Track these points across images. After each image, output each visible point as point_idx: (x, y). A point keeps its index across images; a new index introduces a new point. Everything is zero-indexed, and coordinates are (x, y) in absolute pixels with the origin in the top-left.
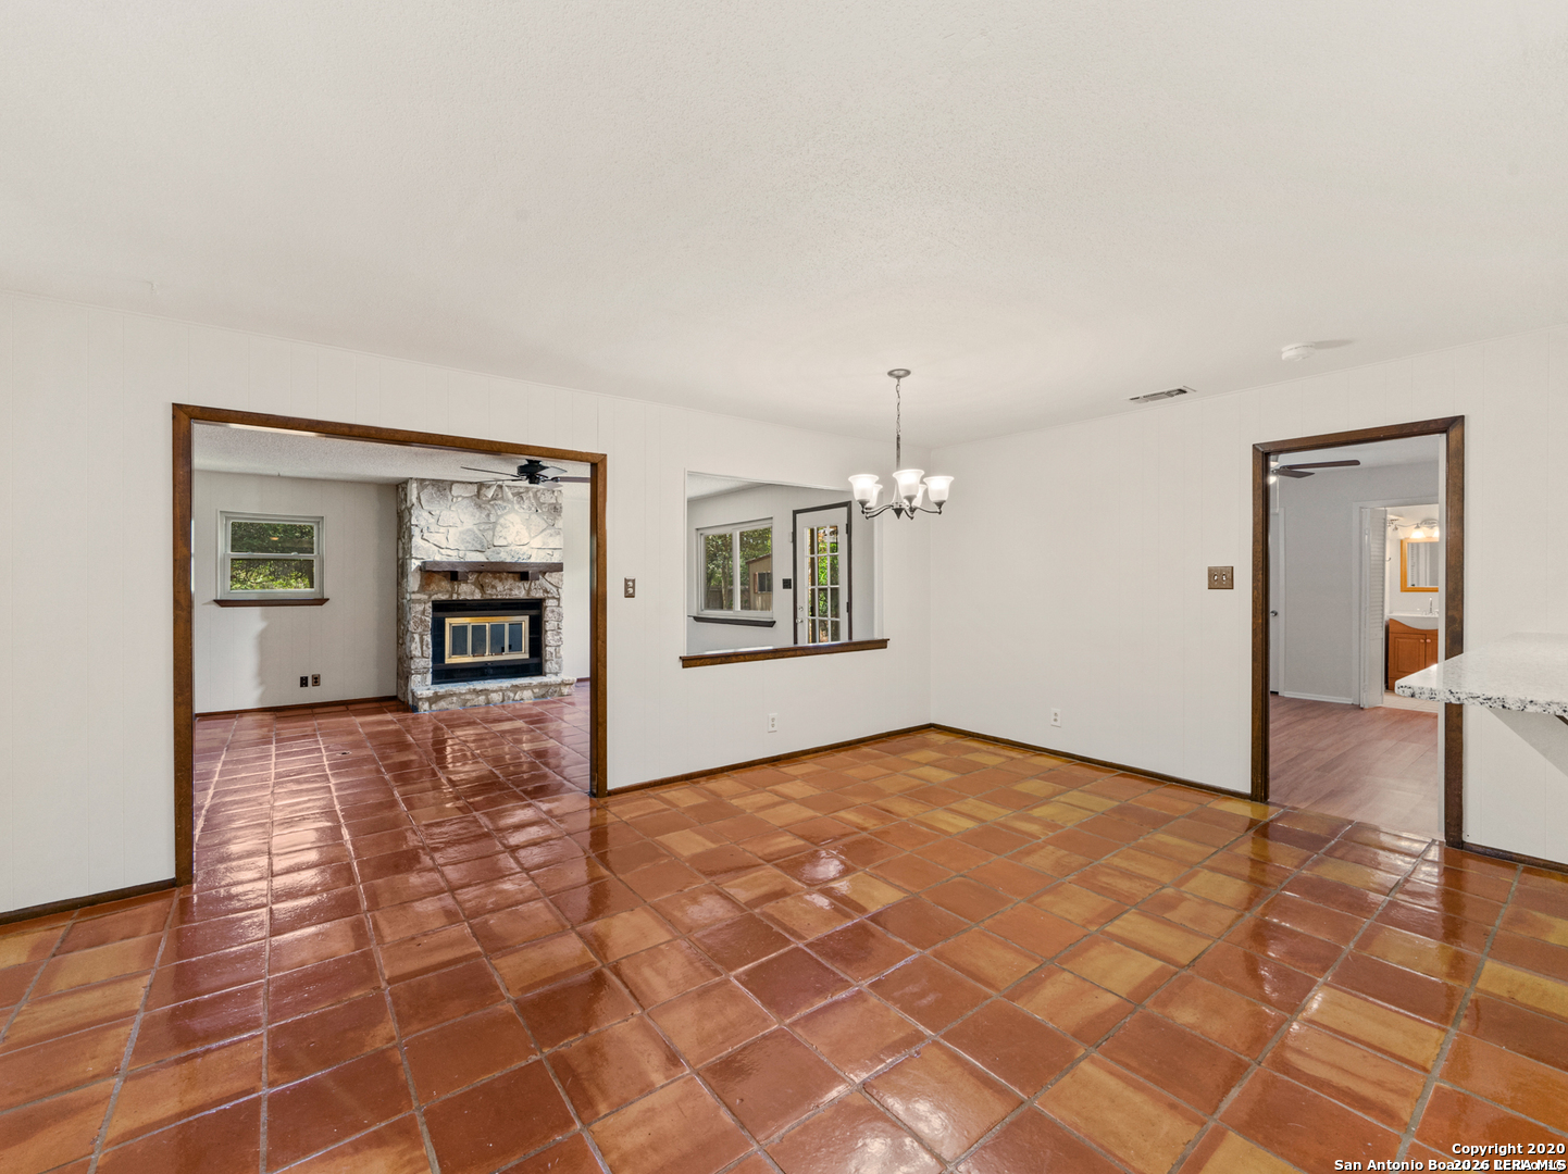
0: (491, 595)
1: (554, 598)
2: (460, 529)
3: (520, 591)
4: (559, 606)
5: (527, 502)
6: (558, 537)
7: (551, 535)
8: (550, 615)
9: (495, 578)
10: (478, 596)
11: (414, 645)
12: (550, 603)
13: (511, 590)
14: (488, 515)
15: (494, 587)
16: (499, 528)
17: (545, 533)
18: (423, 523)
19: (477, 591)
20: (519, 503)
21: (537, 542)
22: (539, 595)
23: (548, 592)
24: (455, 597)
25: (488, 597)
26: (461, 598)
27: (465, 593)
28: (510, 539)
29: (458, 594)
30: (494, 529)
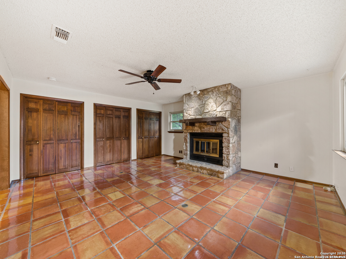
0: (203, 131)
1: (226, 133)
2: (195, 108)
3: (212, 130)
4: (228, 136)
5: (215, 93)
6: (228, 105)
7: (225, 105)
8: (224, 140)
9: (204, 125)
10: (199, 131)
11: (184, 146)
12: (224, 135)
13: (209, 129)
14: (202, 102)
15: (204, 128)
16: (206, 105)
17: (223, 104)
18: (186, 108)
19: (199, 130)
20: (212, 94)
21: (219, 109)
22: (220, 131)
23: (223, 130)
24: (193, 132)
25: (202, 132)
26: (195, 132)
27: (196, 130)
28: (209, 109)
29: (194, 131)
30: (204, 107)
